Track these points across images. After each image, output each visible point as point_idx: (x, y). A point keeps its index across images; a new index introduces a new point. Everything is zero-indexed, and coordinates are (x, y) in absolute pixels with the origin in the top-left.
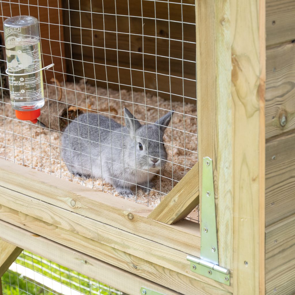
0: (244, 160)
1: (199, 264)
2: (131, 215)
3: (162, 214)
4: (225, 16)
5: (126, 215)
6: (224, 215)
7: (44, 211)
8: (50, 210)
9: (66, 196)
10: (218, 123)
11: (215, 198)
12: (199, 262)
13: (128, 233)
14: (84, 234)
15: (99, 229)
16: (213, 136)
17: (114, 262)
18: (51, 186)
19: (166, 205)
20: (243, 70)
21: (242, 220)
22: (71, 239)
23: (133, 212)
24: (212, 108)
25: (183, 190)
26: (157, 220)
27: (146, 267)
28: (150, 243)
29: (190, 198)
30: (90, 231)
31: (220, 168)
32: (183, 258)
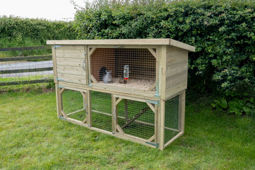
2: (144, 91)
3: (150, 90)
4: (160, 64)
9: (133, 89)
11: (158, 86)
12: (156, 95)
21: (162, 89)
30: (137, 94)
31: (159, 82)
32: (153, 95)
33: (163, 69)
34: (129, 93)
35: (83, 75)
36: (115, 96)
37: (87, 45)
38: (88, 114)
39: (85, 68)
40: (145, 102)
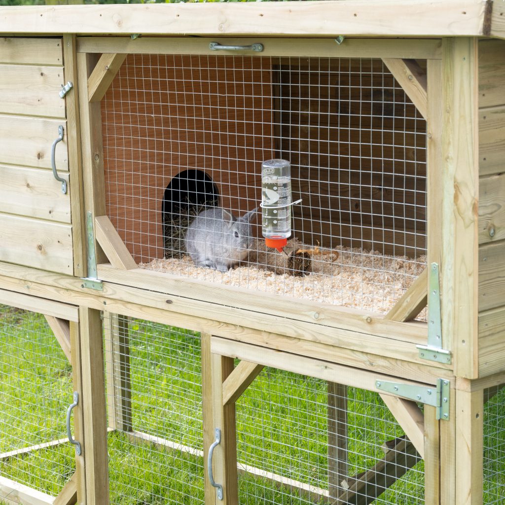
0: (463, 260)
2: (369, 319)
3: (396, 314)
4: (450, 155)
5: (365, 320)
6: (447, 307)
7: (289, 327)
8: (295, 325)
9: (310, 310)
11: (440, 295)
13: (366, 335)
14: (326, 342)
15: (340, 335)
17: (352, 363)
18: (296, 303)
19: (400, 307)
20: (462, 193)
21: (461, 307)
22: (313, 349)
23: (371, 317)
25: (414, 292)
26: (392, 319)
27: (381, 362)
29: (420, 298)
30: (331, 338)
31: (444, 270)
32: (413, 349)
33: (463, 189)
34: (293, 335)
35: (55, 216)
36: (219, 349)
37: (78, 39)
38: (83, 453)
39: (65, 176)
40: (374, 389)
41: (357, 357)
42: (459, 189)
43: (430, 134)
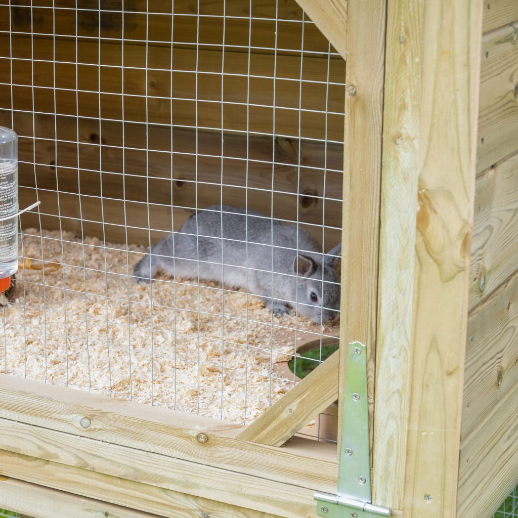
0: (434, 345)
1: (337, 504)
2: (203, 436)
3: (265, 432)
4: (403, 131)
5: (193, 437)
6: (386, 427)
7: (24, 439)
8: (38, 436)
9: (72, 413)
10: (381, 291)
11: (368, 403)
12: (338, 502)
13: (196, 464)
14: (106, 470)
15: (138, 461)
16: (368, 310)
17: (163, 511)
18: (40, 398)
19: (274, 418)
20: (439, 211)
21: (424, 433)
22: (76, 480)
23: (207, 432)
24: (370, 268)
25: (308, 393)
26: (254, 441)
27: (228, 514)
28: (240, 477)
29: (320, 404)
30: (119, 465)
31: (381, 357)
33: (440, 203)
41: (174, 500)
42: (430, 204)
43: (352, 85)
